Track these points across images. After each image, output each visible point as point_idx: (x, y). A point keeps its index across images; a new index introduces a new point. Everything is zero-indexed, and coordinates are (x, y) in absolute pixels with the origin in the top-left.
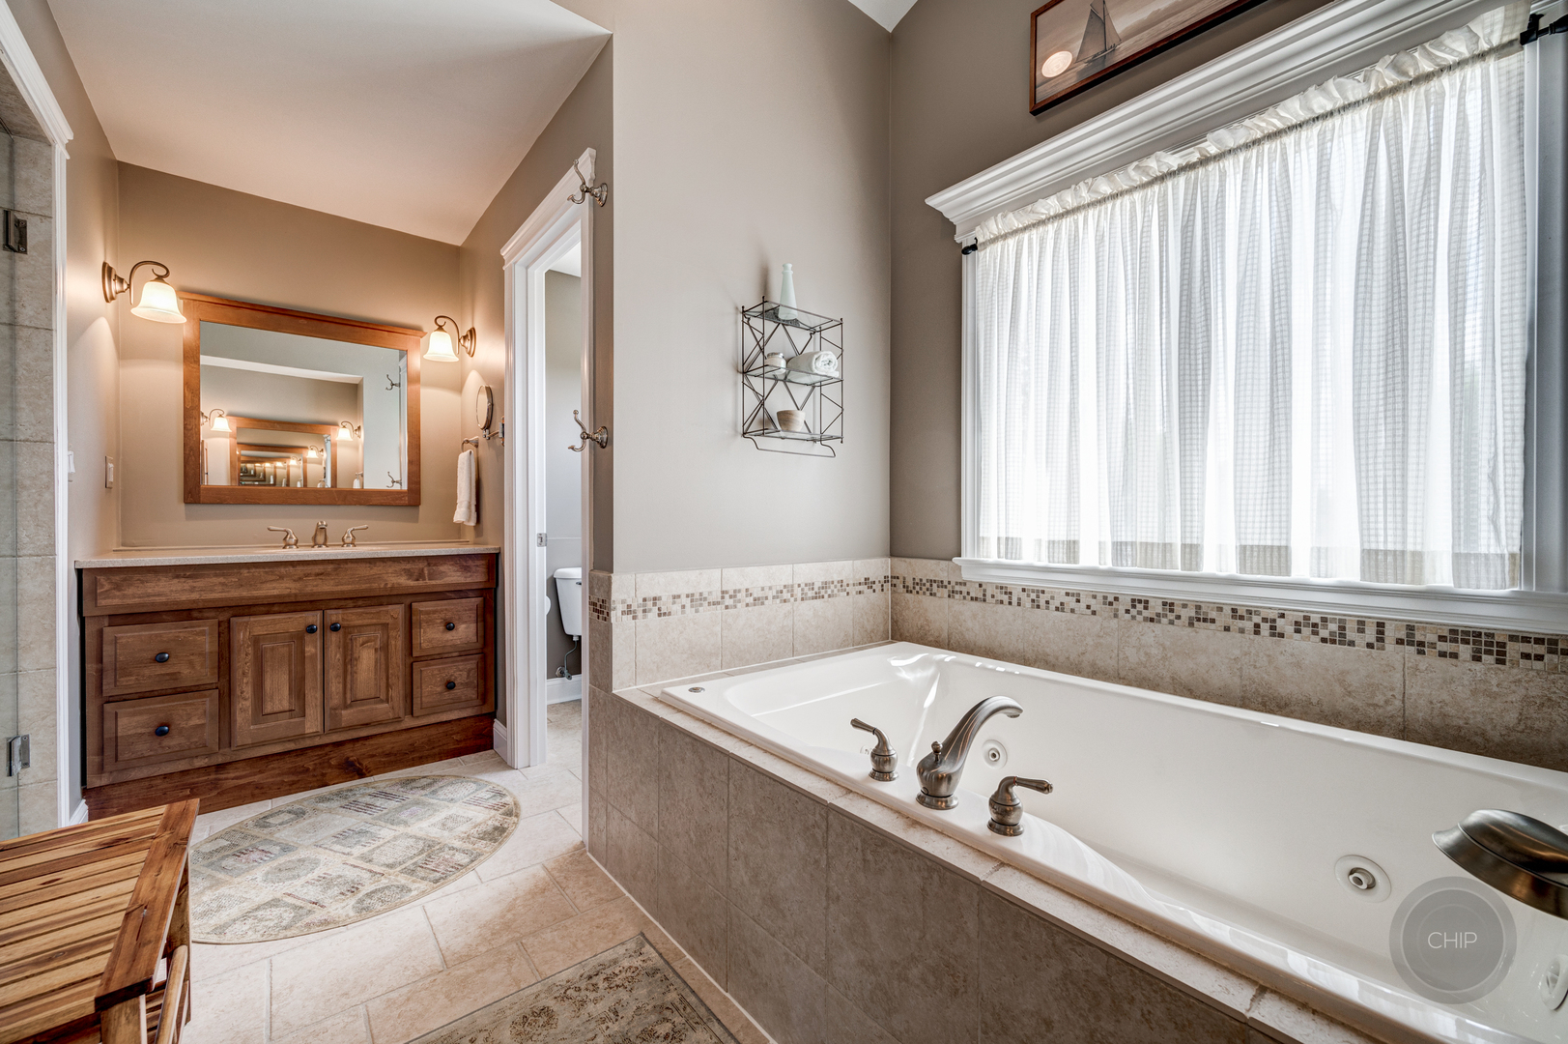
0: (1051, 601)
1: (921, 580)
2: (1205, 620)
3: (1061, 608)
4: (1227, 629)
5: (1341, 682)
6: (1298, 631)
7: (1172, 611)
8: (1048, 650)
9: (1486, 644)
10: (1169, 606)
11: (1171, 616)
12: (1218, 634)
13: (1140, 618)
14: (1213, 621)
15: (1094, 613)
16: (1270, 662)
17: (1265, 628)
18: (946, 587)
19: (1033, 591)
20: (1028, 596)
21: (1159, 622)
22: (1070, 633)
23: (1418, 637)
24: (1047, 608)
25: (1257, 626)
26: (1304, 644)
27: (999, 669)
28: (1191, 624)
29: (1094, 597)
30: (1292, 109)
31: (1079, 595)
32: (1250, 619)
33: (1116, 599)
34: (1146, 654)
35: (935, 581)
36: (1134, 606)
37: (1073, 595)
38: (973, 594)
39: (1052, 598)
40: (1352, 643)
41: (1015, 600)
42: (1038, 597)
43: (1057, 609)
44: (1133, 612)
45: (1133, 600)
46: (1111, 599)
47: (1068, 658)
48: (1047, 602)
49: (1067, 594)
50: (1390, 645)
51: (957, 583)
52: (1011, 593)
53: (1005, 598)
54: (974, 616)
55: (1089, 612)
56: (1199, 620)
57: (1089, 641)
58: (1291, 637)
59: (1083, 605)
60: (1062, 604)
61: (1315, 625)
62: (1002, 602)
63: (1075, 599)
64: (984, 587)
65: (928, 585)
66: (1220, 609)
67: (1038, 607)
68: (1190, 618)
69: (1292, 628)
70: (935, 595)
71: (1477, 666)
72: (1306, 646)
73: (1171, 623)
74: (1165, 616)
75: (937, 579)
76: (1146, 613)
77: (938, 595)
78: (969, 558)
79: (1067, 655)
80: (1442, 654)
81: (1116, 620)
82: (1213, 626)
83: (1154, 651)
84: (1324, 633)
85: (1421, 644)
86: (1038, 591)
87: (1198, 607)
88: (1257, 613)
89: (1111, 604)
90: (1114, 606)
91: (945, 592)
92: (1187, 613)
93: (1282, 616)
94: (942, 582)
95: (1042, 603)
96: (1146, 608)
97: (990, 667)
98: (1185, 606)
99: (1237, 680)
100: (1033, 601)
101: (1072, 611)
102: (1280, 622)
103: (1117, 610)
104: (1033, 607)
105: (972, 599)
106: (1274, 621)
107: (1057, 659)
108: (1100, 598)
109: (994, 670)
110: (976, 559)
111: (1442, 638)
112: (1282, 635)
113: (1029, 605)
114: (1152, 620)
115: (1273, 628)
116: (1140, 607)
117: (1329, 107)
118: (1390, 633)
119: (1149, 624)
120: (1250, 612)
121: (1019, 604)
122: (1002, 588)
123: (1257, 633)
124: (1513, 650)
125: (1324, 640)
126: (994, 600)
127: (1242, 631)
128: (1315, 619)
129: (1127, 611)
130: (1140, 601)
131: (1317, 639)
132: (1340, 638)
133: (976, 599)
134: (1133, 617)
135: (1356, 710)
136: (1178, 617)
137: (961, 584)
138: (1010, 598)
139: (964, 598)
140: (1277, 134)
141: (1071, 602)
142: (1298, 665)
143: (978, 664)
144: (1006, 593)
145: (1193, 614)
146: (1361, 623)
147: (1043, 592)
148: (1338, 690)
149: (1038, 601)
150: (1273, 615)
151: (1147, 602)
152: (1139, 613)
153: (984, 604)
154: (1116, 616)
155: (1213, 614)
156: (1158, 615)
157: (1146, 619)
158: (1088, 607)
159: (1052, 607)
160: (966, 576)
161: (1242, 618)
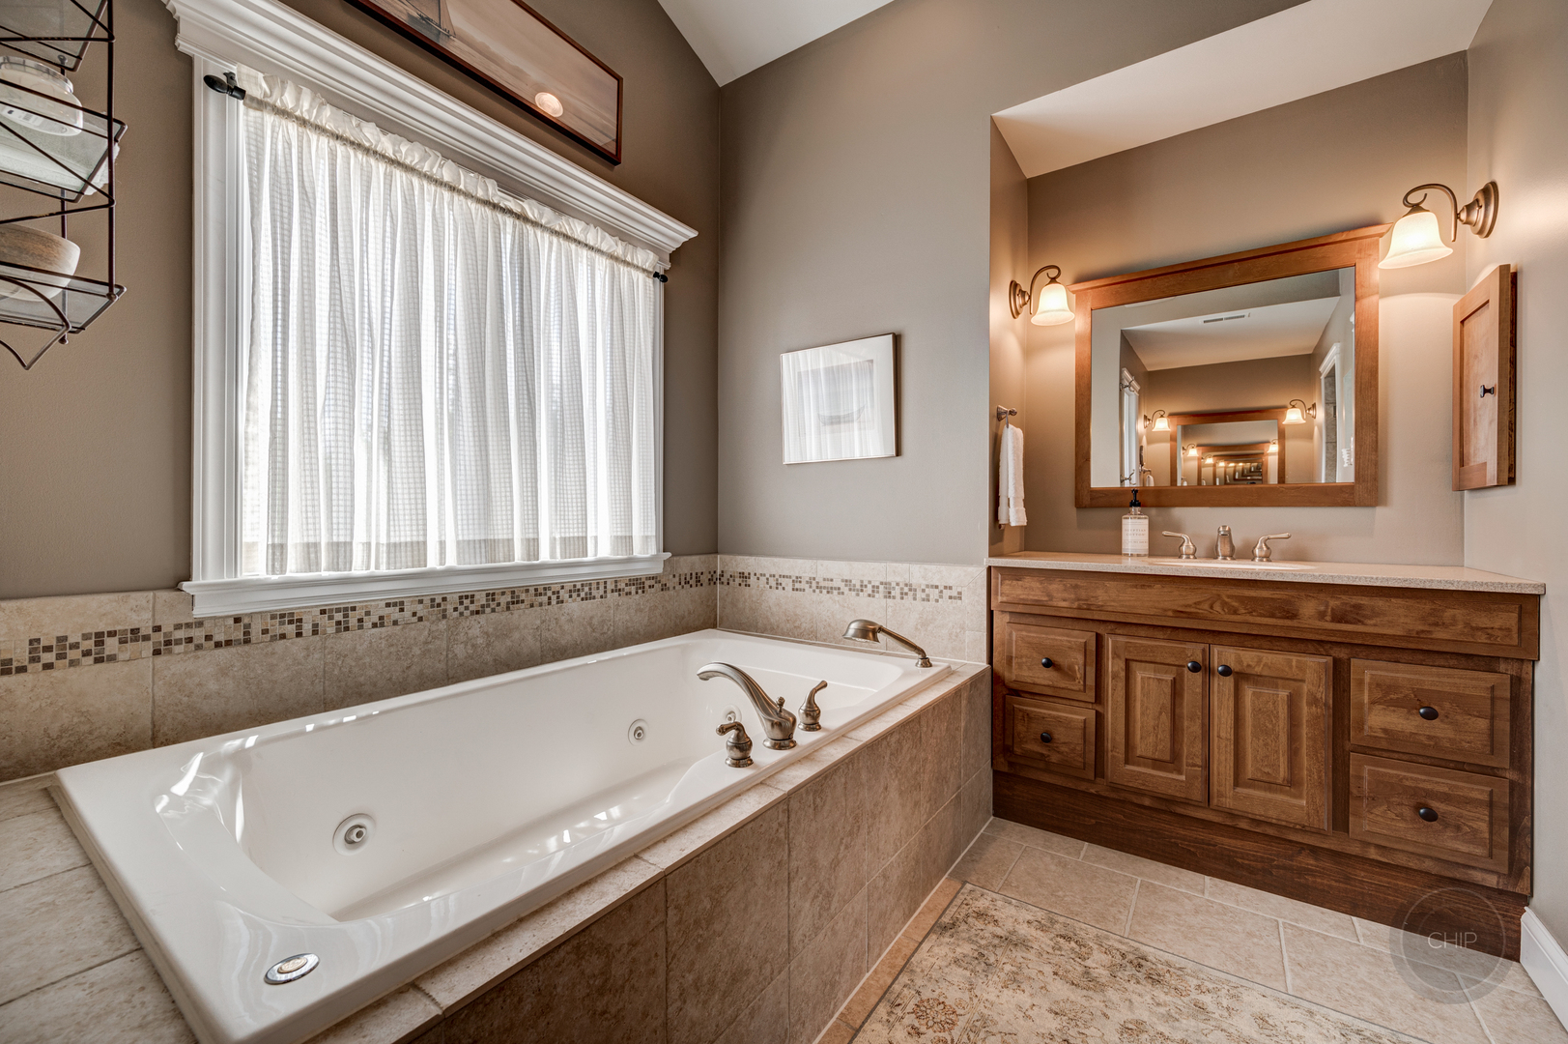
0: (365, 618)
1: (62, 639)
2: (518, 602)
3: (381, 622)
4: (532, 606)
5: (590, 624)
6: (571, 596)
7: (493, 600)
8: (362, 679)
9: (638, 583)
10: (491, 596)
11: (493, 605)
12: (527, 611)
13: (467, 613)
14: (523, 601)
15: (420, 619)
16: (557, 623)
17: (554, 597)
18: (146, 638)
19: (338, 610)
20: (331, 618)
21: (483, 612)
22: (392, 649)
23: (619, 587)
24: (361, 627)
25: (550, 598)
26: (574, 605)
27: (346, 720)
28: (508, 608)
29: (421, 602)
30: (577, 228)
31: (402, 603)
32: (545, 594)
33: (444, 599)
34: (473, 646)
35: (112, 634)
36: (461, 603)
37: (395, 604)
38: (220, 637)
39: (368, 613)
40: (594, 598)
41: (307, 628)
42: (346, 616)
43: (375, 625)
44: (461, 608)
45: (461, 597)
46: (438, 600)
47: (390, 679)
48: (360, 620)
49: (388, 605)
50: (609, 595)
51: (178, 627)
52: (300, 620)
53: (291, 629)
54: (223, 672)
55: (415, 619)
56: (513, 603)
57: (416, 651)
58: (567, 602)
59: (407, 613)
60: (381, 618)
61: (579, 590)
62: (283, 636)
63: (397, 609)
64: (246, 621)
65: (89, 644)
66: (527, 591)
67: (347, 629)
68: (508, 603)
69: (568, 595)
70: (112, 658)
71: (637, 597)
72: (574, 606)
73: (493, 610)
74: (488, 606)
75: (118, 628)
76: (473, 607)
77: (121, 657)
78: (211, 579)
79: (388, 676)
80: (627, 594)
81: (444, 622)
82: (522, 606)
83: (480, 641)
84: (583, 595)
85: (620, 590)
86: (346, 609)
87: (513, 592)
88: (550, 589)
89: (439, 605)
90: (442, 607)
91: (147, 648)
92: (504, 600)
93: (563, 588)
94: (134, 631)
95: (353, 621)
96: (472, 602)
97: (332, 722)
98: (503, 593)
99: (538, 644)
100: (339, 623)
101: (395, 623)
102: (562, 592)
103: (445, 610)
104: (338, 631)
105: (218, 645)
106: (558, 592)
107: (375, 686)
108: (427, 601)
109: (340, 724)
110: (226, 579)
111: (626, 585)
112: (562, 602)
113: (331, 630)
114: (478, 612)
115: (558, 597)
116: (467, 602)
117: (591, 244)
118: (610, 586)
119: (475, 617)
120: (545, 589)
121: (315, 632)
122: (282, 616)
123: (549, 604)
124: (648, 583)
125: (582, 599)
126: (267, 637)
127: (541, 605)
128: (579, 586)
129: (456, 609)
130: (467, 597)
131: (580, 599)
132: (589, 597)
133: (229, 643)
134: (461, 614)
135: (596, 639)
136: (499, 604)
137: (188, 625)
138: (299, 627)
139: (199, 647)
140: (567, 237)
141: (394, 613)
142: (571, 621)
143: (310, 728)
144: (291, 622)
145: (509, 599)
146: (598, 583)
147: (354, 609)
148: (589, 630)
149: (347, 622)
150: (557, 588)
151: (472, 597)
152: (467, 608)
153: (246, 648)
154: (444, 617)
155: (523, 596)
156: (483, 606)
157: (472, 613)
158: (414, 614)
159: (367, 624)
160: (200, 611)
161: (541, 594)
